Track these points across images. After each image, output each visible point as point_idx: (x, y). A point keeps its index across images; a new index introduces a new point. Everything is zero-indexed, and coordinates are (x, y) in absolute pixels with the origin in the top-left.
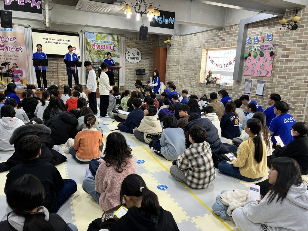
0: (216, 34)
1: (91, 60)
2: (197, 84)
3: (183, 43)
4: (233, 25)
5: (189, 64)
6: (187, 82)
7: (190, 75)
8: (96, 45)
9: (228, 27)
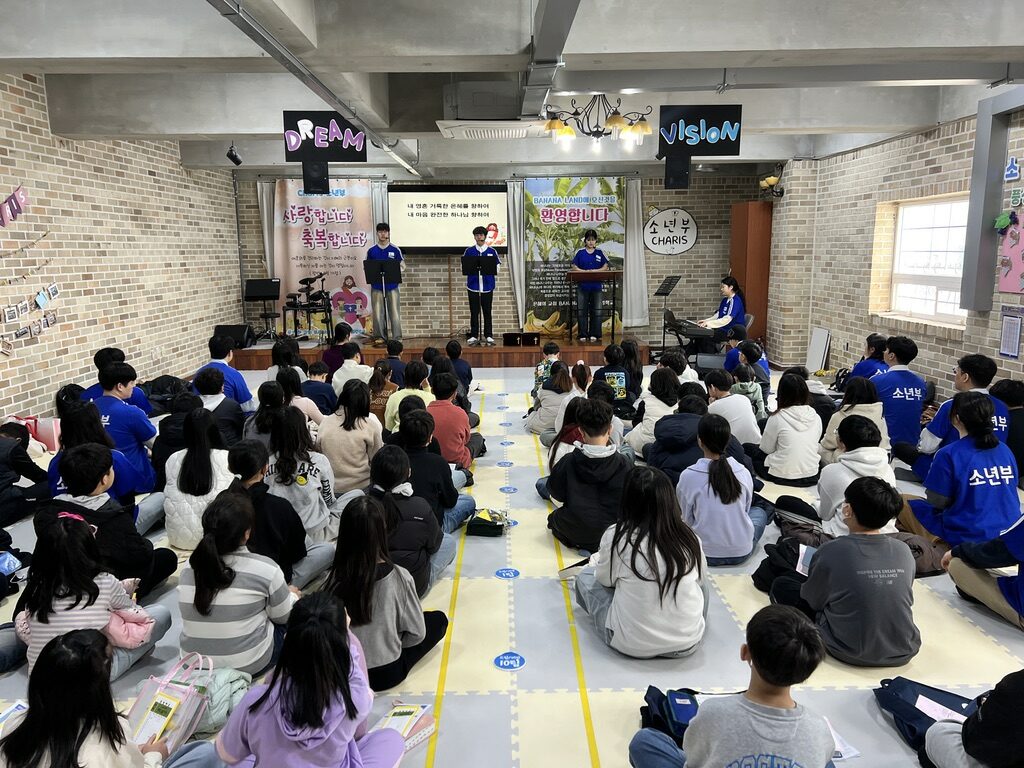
0: (916, 149)
1: (540, 254)
2: (861, 319)
3: (824, 183)
4: (964, 119)
5: (838, 252)
6: (833, 314)
7: (841, 290)
8: (554, 212)
9: (947, 123)
